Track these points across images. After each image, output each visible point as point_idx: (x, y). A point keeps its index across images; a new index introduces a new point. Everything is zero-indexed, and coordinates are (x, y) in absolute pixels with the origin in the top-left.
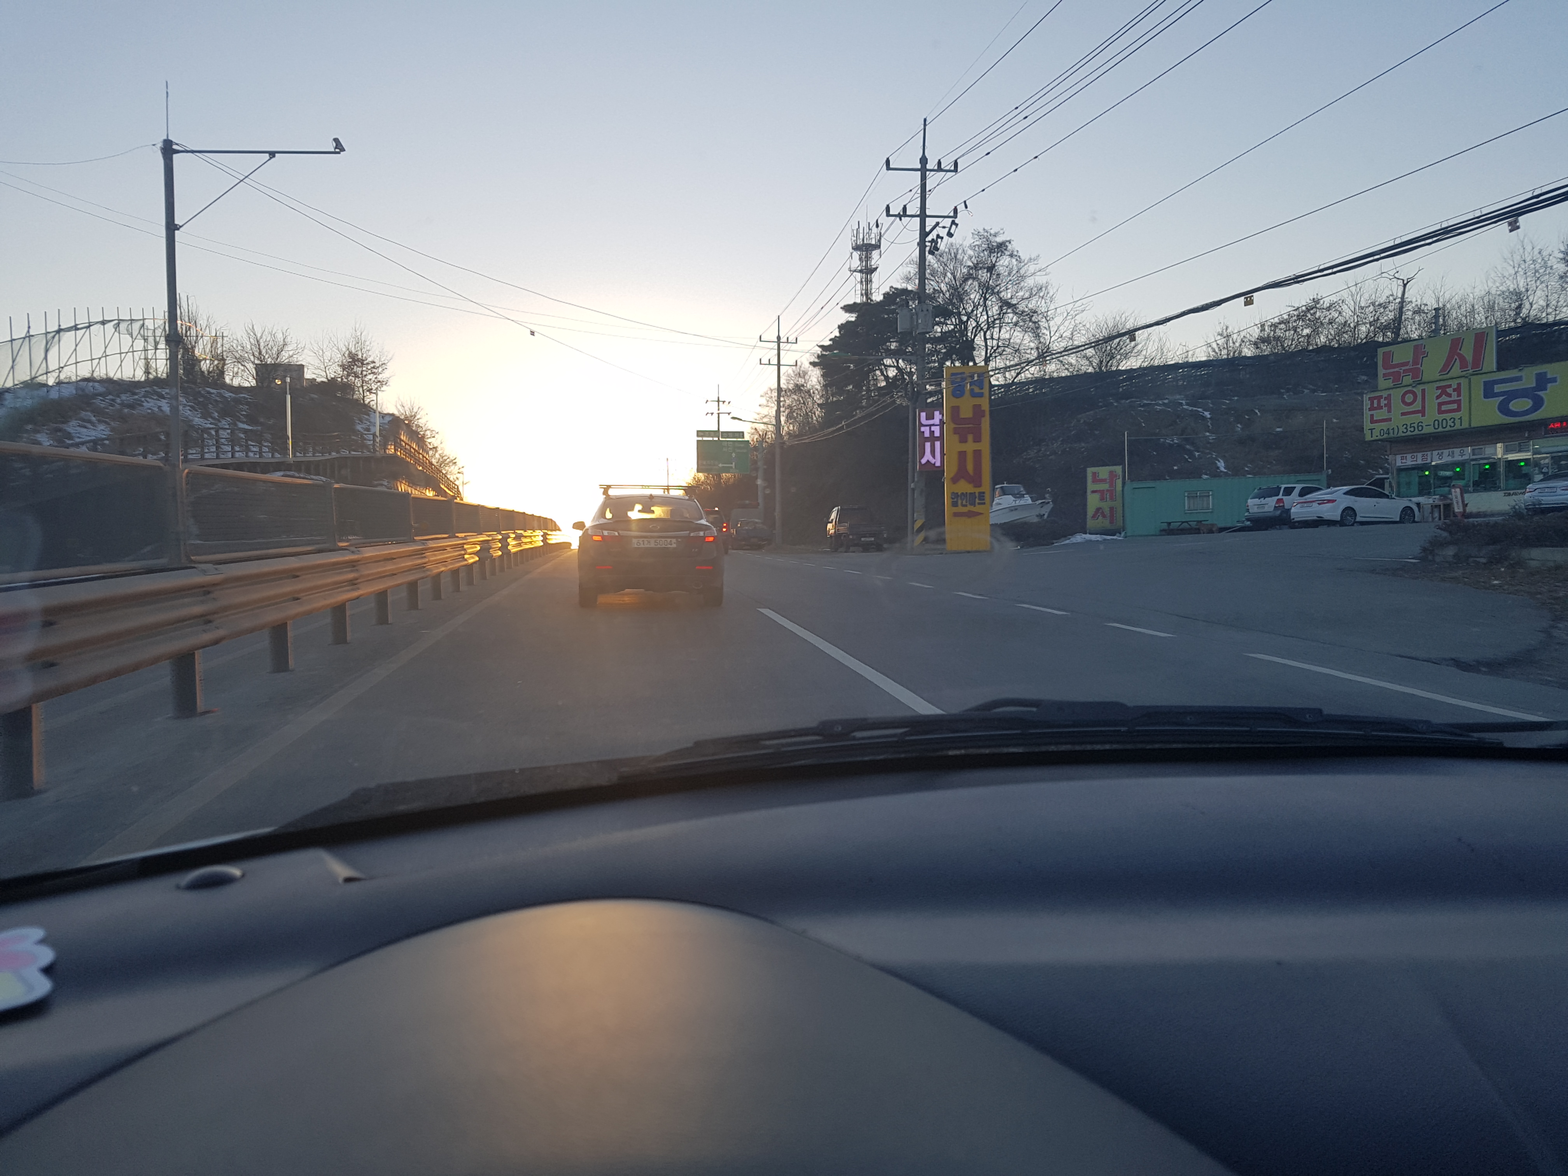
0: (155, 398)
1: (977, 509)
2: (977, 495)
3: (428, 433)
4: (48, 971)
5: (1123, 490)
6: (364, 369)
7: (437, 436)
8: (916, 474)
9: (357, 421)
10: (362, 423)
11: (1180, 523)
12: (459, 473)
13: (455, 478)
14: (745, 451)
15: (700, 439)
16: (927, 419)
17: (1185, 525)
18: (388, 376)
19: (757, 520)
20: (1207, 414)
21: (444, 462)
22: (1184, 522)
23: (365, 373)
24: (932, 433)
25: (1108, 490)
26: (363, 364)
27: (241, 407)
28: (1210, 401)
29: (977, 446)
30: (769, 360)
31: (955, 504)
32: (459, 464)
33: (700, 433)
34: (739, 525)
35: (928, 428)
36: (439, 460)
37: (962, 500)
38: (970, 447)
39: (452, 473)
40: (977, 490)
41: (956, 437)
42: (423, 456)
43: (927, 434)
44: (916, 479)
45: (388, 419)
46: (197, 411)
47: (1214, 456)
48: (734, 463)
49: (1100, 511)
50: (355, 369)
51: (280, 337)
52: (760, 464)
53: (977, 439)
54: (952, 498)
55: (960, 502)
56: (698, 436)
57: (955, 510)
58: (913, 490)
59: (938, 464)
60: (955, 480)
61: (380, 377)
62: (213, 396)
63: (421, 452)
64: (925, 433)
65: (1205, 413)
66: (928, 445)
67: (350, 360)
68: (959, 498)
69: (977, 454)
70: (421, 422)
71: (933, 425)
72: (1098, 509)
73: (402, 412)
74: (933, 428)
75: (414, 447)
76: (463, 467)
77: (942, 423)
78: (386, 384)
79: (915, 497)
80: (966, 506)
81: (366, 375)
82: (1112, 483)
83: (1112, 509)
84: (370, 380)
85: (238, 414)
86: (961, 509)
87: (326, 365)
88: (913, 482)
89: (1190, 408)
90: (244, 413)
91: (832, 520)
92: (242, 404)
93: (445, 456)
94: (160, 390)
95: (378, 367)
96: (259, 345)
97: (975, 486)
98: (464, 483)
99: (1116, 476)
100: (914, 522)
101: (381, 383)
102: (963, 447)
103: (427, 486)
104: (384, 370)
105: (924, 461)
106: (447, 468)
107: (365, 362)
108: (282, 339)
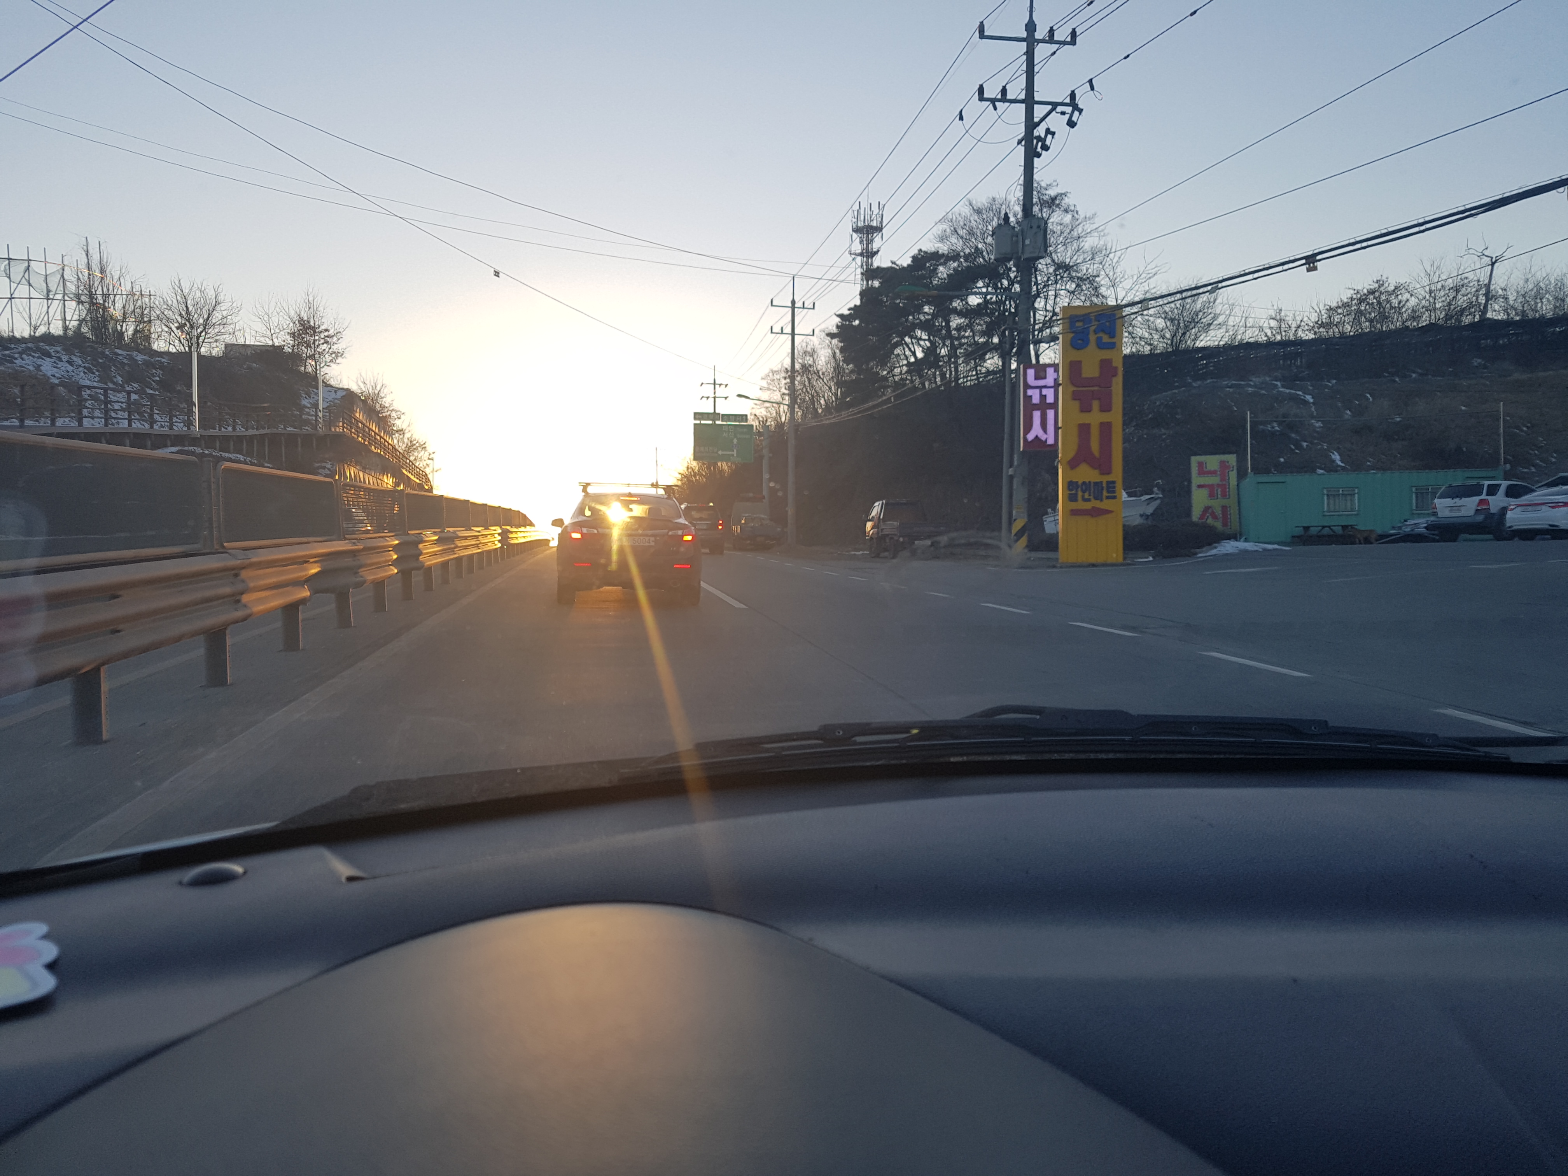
0: (37, 355)
1: (1105, 504)
2: (1104, 485)
3: (394, 414)
4: (51, 967)
5: (1238, 485)
6: (317, 338)
7: (402, 416)
8: (1016, 457)
9: (304, 396)
10: (310, 397)
11: (1320, 528)
12: (429, 459)
13: (425, 465)
14: (748, 436)
15: (698, 422)
16: (1036, 379)
17: (1326, 531)
18: (344, 347)
19: (763, 516)
20: (1309, 398)
21: (412, 447)
22: (1326, 527)
23: (317, 343)
24: (1043, 397)
25: (1218, 485)
26: (315, 332)
27: (154, 371)
28: (1309, 383)
29: (1105, 417)
30: (782, 328)
31: (1072, 498)
32: (430, 449)
33: (698, 416)
34: (743, 522)
35: (1038, 391)
36: (407, 444)
37: (1084, 492)
38: (1095, 418)
39: (421, 459)
40: (1105, 479)
41: (1076, 405)
42: (385, 441)
43: (1036, 400)
44: (1016, 463)
45: (340, 394)
46: (94, 373)
47: (1325, 447)
48: (735, 450)
49: (1210, 511)
50: (308, 338)
51: (211, 294)
52: (765, 452)
53: (1106, 408)
54: (1070, 490)
55: (1080, 494)
56: (695, 419)
57: (1074, 506)
58: (1011, 478)
59: (1051, 441)
60: (1073, 464)
61: (335, 348)
62: (121, 358)
63: (382, 435)
64: (1033, 397)
65: (1307, 396)
66: (1037, 415)
67: (301, 328)
68: (1079, 489)
69: (1106, 428)
70: (386, 402)
71: (1045, 387)
72: (1207, 509)
73: (364, 389)
74: (1044, 391)
75: (374, 429)
76: (434, 453)
77: (1056, 385)
78: (342, 354)
79: (1015, 487)
80: (1089, 500)
81: (319, 345)
82: (1224, 477)
83: (1224, 508)
84: (324, 350)
85: (148, 380)
86: (1081, 505)
87: (273, 332)
88: (1011, 467)
89: (1288, 391)
90: (158, 379)
91: (873, 517)
92: (156, 369)
93: (414, 440)
94: (48, 348)
95: (332, 336)
96: (187, 303)
97: (1102, 474)
98: (435, 470)
99: (1228, 467)
100: (1010, 522)
101: (338, 354)
102: (1086, 418)
103: (384, 470)
104: (339, 339)
105: (1030, 437)
106: (416, 454)
107: (317, 330)
108: (214, 296)
